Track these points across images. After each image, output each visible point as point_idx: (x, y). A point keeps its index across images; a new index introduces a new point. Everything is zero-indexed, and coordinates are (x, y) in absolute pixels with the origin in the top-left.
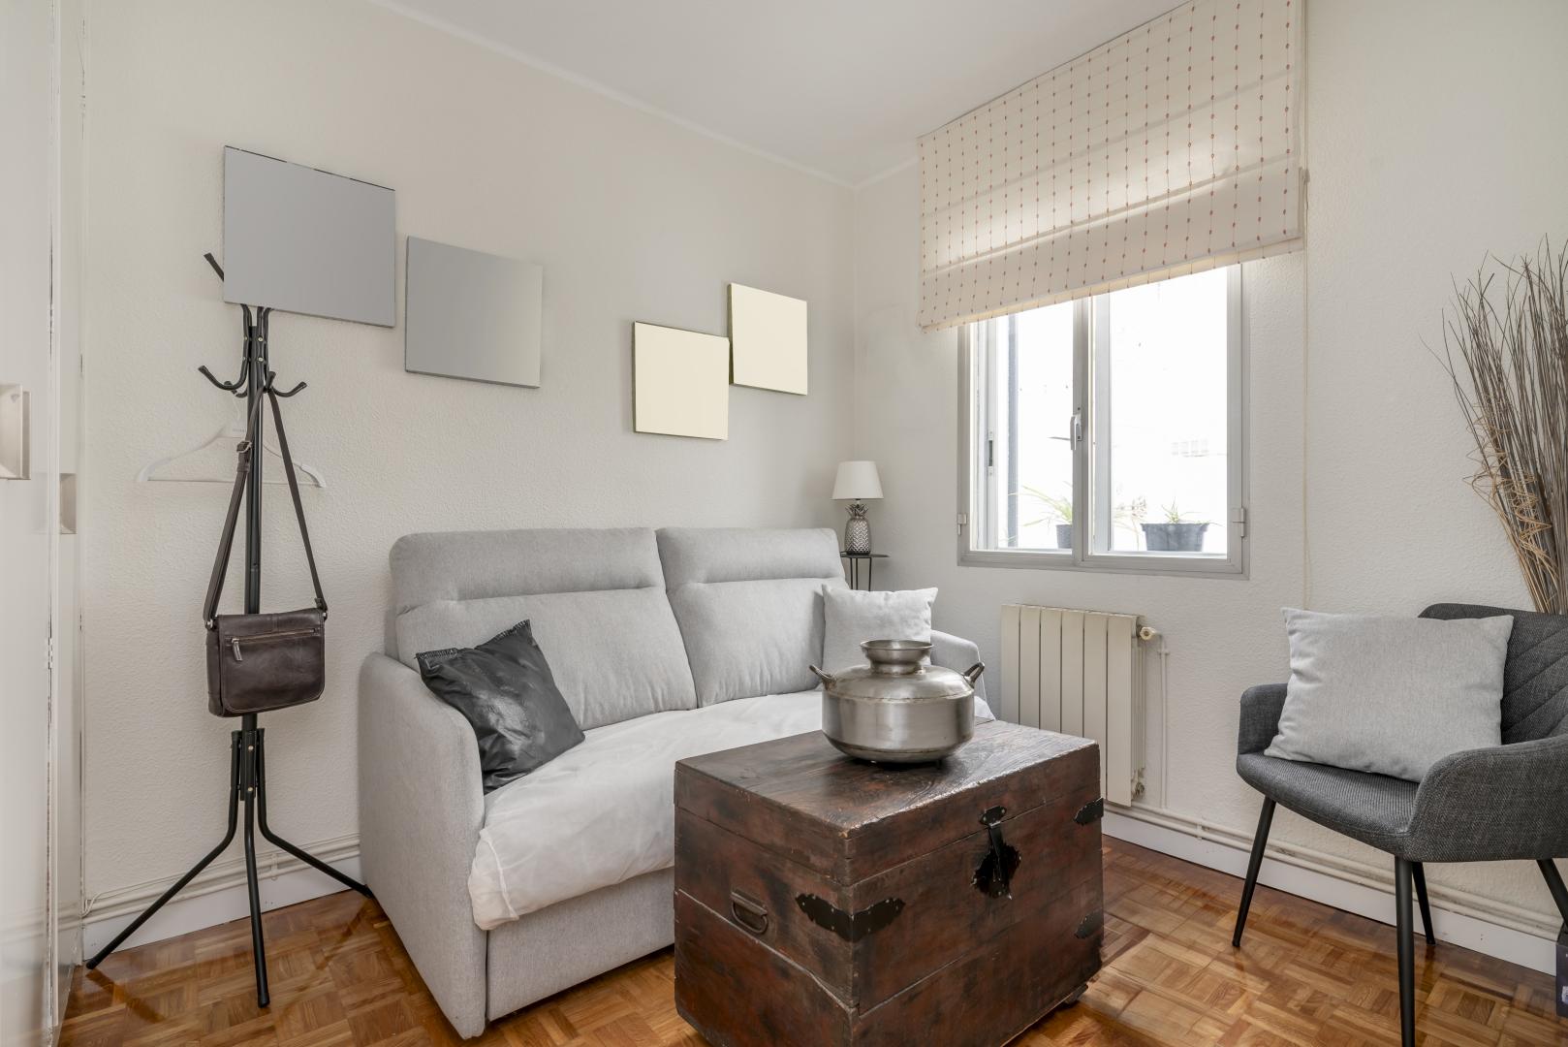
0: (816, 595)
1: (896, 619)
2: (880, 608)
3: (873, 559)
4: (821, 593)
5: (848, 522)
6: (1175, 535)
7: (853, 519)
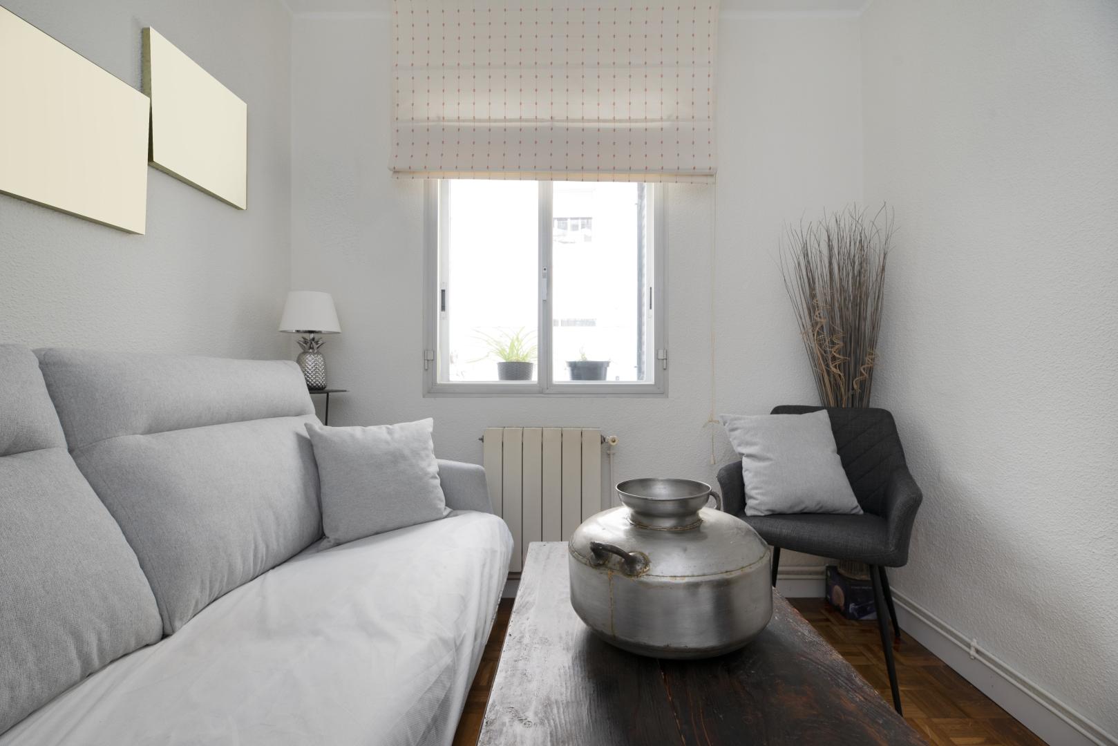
0: (300, 438)
1: (407, 452)
2: (387, 442)
3: (330, 394)
4: (305, 434)
5: (300, 355)
6: (587, 370)
7: (305, 353)
